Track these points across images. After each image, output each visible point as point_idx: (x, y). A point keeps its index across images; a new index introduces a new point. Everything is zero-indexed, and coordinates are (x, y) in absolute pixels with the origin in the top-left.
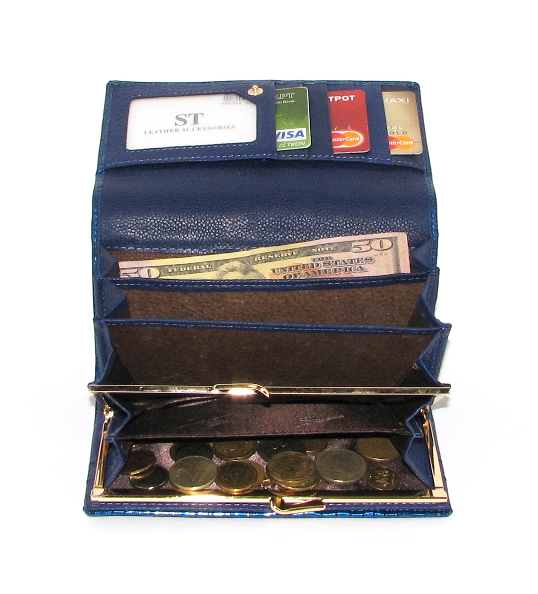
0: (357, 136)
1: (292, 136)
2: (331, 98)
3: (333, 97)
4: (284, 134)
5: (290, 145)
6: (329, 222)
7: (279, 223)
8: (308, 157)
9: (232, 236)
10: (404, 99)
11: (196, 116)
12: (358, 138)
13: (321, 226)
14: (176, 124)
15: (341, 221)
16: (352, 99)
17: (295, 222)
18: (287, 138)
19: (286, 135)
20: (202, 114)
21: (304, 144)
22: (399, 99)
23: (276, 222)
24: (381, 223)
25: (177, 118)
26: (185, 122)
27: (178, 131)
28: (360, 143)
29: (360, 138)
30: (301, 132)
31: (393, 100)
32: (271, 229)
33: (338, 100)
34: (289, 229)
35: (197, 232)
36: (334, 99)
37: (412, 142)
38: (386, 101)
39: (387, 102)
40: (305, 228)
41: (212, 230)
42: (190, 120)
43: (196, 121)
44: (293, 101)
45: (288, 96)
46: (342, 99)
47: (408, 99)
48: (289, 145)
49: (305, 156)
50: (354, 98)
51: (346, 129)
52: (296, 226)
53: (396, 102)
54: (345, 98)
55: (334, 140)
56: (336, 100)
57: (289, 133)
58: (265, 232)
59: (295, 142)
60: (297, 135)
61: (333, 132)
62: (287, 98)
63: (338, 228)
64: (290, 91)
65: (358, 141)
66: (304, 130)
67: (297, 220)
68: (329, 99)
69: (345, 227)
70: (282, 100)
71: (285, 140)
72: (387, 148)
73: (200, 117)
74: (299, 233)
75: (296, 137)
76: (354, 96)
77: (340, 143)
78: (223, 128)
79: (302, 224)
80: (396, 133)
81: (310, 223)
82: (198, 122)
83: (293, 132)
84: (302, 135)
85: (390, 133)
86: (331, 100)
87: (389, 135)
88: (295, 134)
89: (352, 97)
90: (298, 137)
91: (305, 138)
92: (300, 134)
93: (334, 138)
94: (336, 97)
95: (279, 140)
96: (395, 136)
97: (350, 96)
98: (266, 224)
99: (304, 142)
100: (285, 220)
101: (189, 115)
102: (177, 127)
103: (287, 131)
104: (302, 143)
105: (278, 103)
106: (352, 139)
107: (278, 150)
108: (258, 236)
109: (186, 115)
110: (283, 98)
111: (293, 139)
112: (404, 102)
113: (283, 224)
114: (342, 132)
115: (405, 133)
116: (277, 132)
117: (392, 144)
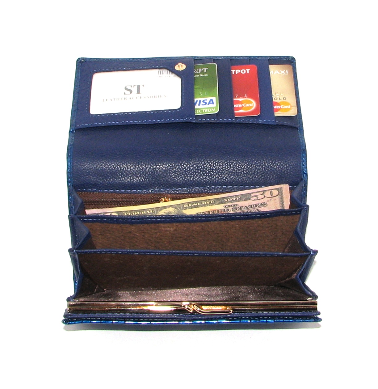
0: (251, 102)
1: (206, 103)
2: (233, 71)
3: (234, 70)
4: (200, 101)
5: (205, 111)
6: (232, 170)
7: (197, 171)
8: (217, 120)
9: (164, 180)
10: (284, 71)
11: (139, 87)
12: (252, 104)
13: (226, 172)
14: (125, 94)
15: (240, 169)
16: (248, 72)
17: (207, 170)
18: (202, 105)
19: (202, 103)
20: (143, 85)
21: (214, 111)
22: (281, 71)
23: (195, 171)
24: (268, 170)
25: (126, 88)
26: (131, 92)
27: (126, 99)
28: (253, 108)
29: (253, 105)
30: (212, 100)
31: (277, 72)
32: (191, 176)
33: (238, 73)
34: (204, 175)
35: (140, 178)
36: (235, 72)
37: (290, 106)
38: (271, 72)
39: (273, 73)
40: (215, 174)
41: (150, 177)
42: (135, 90)
43: (138, 92)
44: (207, 75)
45: (203, 70)
46: (240, 72)
47: (287, 71)
48: (203, 112)
49: (215, 119)
50: (249, 71)
51: (243, 97)
52: (209, 173)
53: (279, 73)
54: (243, 71)
55: (235, 106)
56: (237, 73)
57: (203, 101)
58: (187, 177)
59: (207, 108)
60: (209, 103)
61: (234, 99)
62: (202, 72)
64: (204, 67)
65: (252, 107)
66: (214, 99)
67: (209, 168)
68: (232, 72)
69: (243, 173)
70: (199, 74)
71: (201, 107)
72: (272, 111)
73: (141, 87)
74: (211, 177)
75: (208, 104)
76: (249, 70)
77: (239, 109)
78: (157, 97)
79: (213, 172)
80: (278, 99)
81: (218, 171)
82: (140, 93)
83: (206, 100)
84: (213, 103)
85: (274, 99)
86: (233, 73)
87: (274, 100)
88: (208, 102)
89: (248, 70)
91: (215, 105)
92: (211, 102)
93: (235, 104)
94: (237, 71)
95: (197, 107)
96: (278, 101)
97: (247, 70)
98: (187, 171)
99: (214, 109)
100: (201, 169)
101: (134, 86)
102: (125, 96)
103: (202, 99)
104: (212, 109)
105: (196, 76)
106: (248, 105)
107: (196, 115)
108: (182, 180)
109: (131, 86)
110: (200, 72)
111: (207, 106)
112: (285, 73)
113: (199, 171)
114: (240, 100)
115: (285, 99)
116: (195, 100)
117: (276, 108)
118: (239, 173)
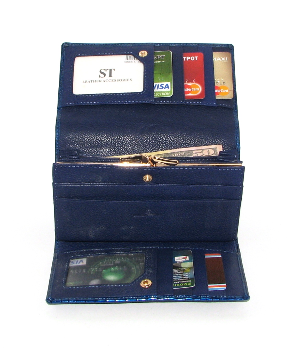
0: (198, 87)
1: (163, 87)
2: (185, 58)
3: (186, 57)
4: (158, 85)
5: (162, 94)
6: (182, 141)
7: (155, 142)
8: (171, 103)
9: (130, 149)
10: (225, 58)
11: (111, 70)
12: (199, 89)
13: (177, 143)
14: (100, 77)
15: (188, 140)
16: (196, 59)
17: (163, 141)
18: (160, 89)
19: (160, 87)
20: (114, 69)
21: (169, 94)
22: (222, 58)
23: (153, 141)
24: (209, 142)
25: (101, 72)
26: (105, 75)
27: (101, 82)
28: (199, 93)
30: (167, 85)
31: (219, 59)
32: (150, 145)
33: (188, 60)
34: (160, 145)
35: (111, 146)
36: (186, 59)
37: (228, 90)
38: (215, 59)
39: (215, 60)
40: (169, 144)
41: (119, 145)
42: (107, 73)
44: (164, 62)
45: (161, 57)
46: (190, 59)
47: (227, 58)
48: (161, 95)
49: (169, 102)
51: (192, 82)
52: (164, 143)
53: (221, 60)
54: (193, 58)
55: (186, 90)
56: (187, 60)
57: (161, 86)
58: (147, 146)
59: (164, 92)
60: (165, 87)
61: (185, 84)
62: (160, 59)
63: (186, 144)
64: (162, 54)
65: (198, 91)
66: (169, 83)
67: (164, 140)
68: (184, 58)
69: (190, 144)
70: (158, 60)
71: (159, 90)
72: (214, 94)
73: (113, 71)
74: (165, 147)
75: (165, 88)
76: (197, 57)
77: (189, 92)
78: (125, 80)
79: (167, 142)
80: (219, 83)
81: (172, 142)
82: (112, 76)
83: (163, 84)
84: (168, 88)
85: (216, 83)
86: (185, 60)
87: (216, 85)
88: (164, 86)
89: (196, 57)
90: (166, 89)
92: (167, 87)
93: (185, 89)
94: (187, 57)
95: (156, 90)
96: (219, 85)
97: (195, 57)
98: (148, 142)
99: (169, 93)
100: (158, 140)
101: (107, 70)
102: (100, 79)
103: (160, 84)
104: (168, 93)
105: (155, 62)
106: (195, 89)
107: (155, 97)
108: (143, 149)
109: (105, 70)
110: (159, 58)
111: (163, 90)
112: (225, 60)
113: (157, 142)
114: (190, 84)
115: (224, 83)
117: (217, 92)
118: (187, 144)
